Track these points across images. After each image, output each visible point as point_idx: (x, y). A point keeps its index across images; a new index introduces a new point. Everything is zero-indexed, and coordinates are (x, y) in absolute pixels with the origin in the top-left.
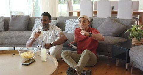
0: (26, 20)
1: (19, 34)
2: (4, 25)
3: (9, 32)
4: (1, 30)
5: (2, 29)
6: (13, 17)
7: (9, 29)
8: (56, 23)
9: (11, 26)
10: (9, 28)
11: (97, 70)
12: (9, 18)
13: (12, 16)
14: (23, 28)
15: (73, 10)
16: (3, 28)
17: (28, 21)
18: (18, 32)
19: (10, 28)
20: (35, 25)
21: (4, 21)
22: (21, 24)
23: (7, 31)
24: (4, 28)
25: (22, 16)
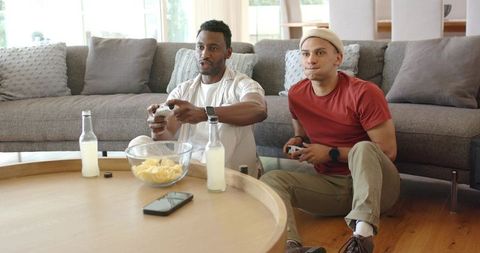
0: (143, 56)
1: (120, 105)
2: (69, 73)
3: (87, 97)
4: (59, 92)
5: (60, 88)
6: (100, 46)
7: (86, 87)
8: (250, 62)
9: (94, 77)
10: (84, 83)
11: (413, 232)
12: (87, 47)
13: (96, 41)
14: (136, 83)
15: (300, 22)
16: (64, 82)
17: (149, 58)
18: (119, 97)
19: (90, 84)
20: (177, 73)
21: (67, 59)
22: (128, 68)
23: (79, 94)
24: (70, 84)
25: (128, 40)
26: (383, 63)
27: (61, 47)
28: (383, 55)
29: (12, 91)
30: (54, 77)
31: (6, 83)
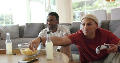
0: (40, 27)
2: (19, 33)
5: (16, 37)
6: (28, 25)
7: (24, 36)
8: (70, 28)
9: (26, 33)
10: (23, 35)
12: (25, 26)
13: (27, 24)
16: (18, 35)
25: (36, 23)
26: (109, 26)
27: (18, 26)
28: (109, 24)
29: (3, 37)
30: (15, 33)
31: (2, 35)
